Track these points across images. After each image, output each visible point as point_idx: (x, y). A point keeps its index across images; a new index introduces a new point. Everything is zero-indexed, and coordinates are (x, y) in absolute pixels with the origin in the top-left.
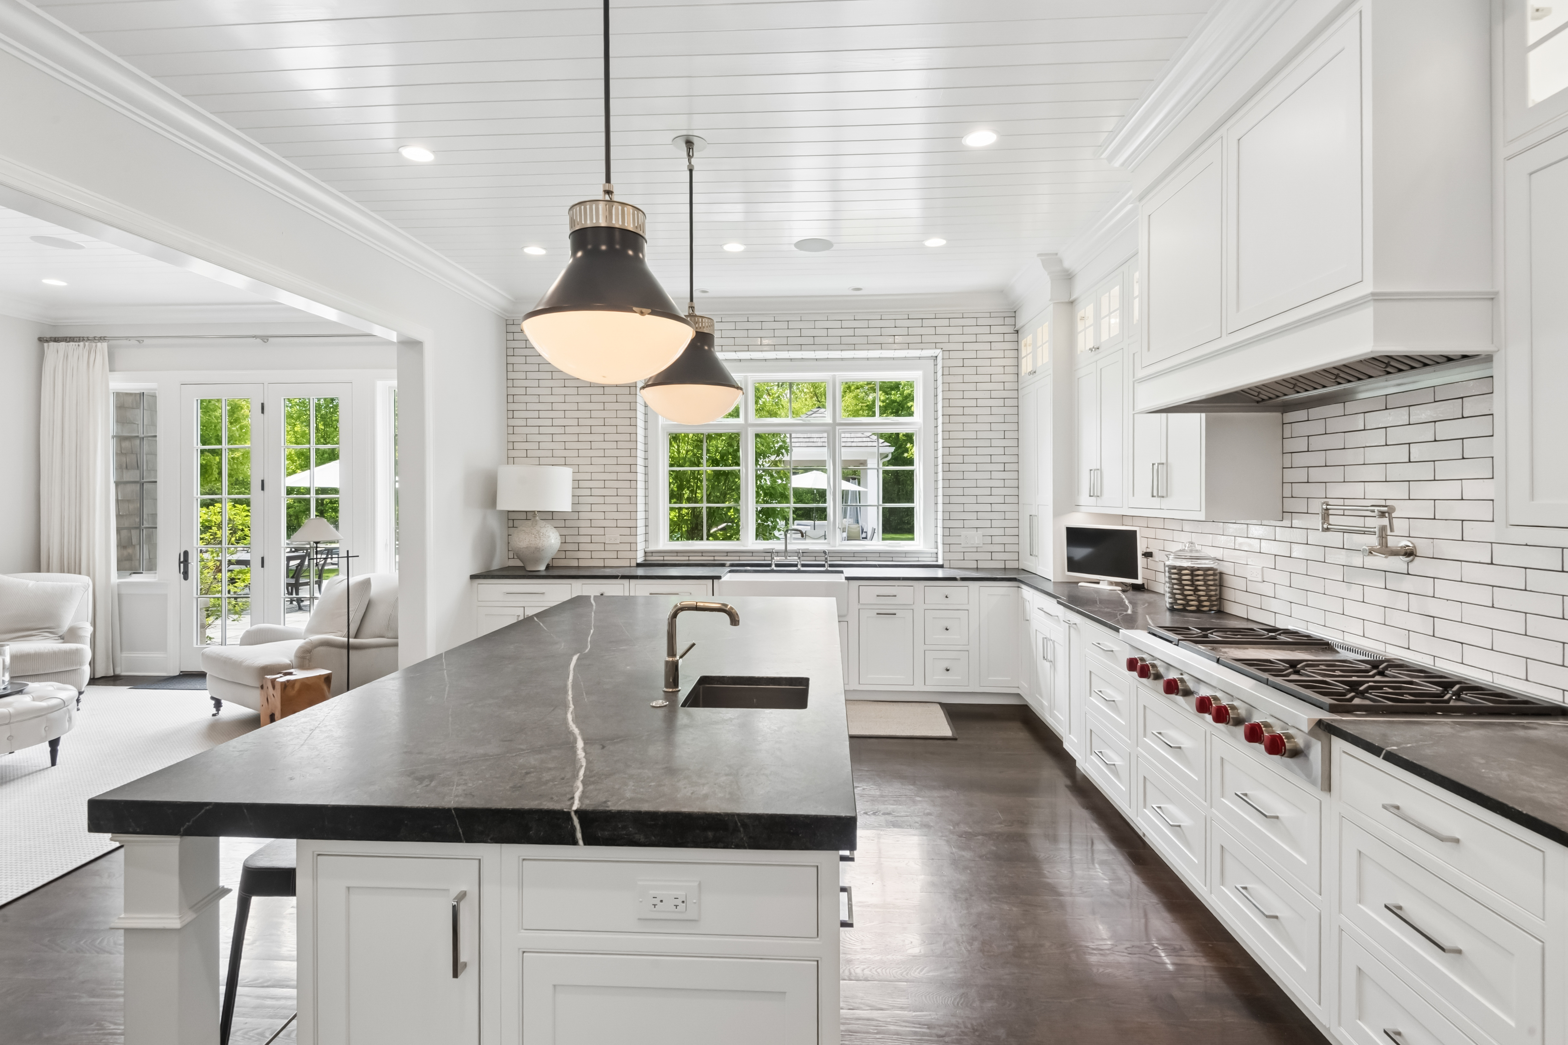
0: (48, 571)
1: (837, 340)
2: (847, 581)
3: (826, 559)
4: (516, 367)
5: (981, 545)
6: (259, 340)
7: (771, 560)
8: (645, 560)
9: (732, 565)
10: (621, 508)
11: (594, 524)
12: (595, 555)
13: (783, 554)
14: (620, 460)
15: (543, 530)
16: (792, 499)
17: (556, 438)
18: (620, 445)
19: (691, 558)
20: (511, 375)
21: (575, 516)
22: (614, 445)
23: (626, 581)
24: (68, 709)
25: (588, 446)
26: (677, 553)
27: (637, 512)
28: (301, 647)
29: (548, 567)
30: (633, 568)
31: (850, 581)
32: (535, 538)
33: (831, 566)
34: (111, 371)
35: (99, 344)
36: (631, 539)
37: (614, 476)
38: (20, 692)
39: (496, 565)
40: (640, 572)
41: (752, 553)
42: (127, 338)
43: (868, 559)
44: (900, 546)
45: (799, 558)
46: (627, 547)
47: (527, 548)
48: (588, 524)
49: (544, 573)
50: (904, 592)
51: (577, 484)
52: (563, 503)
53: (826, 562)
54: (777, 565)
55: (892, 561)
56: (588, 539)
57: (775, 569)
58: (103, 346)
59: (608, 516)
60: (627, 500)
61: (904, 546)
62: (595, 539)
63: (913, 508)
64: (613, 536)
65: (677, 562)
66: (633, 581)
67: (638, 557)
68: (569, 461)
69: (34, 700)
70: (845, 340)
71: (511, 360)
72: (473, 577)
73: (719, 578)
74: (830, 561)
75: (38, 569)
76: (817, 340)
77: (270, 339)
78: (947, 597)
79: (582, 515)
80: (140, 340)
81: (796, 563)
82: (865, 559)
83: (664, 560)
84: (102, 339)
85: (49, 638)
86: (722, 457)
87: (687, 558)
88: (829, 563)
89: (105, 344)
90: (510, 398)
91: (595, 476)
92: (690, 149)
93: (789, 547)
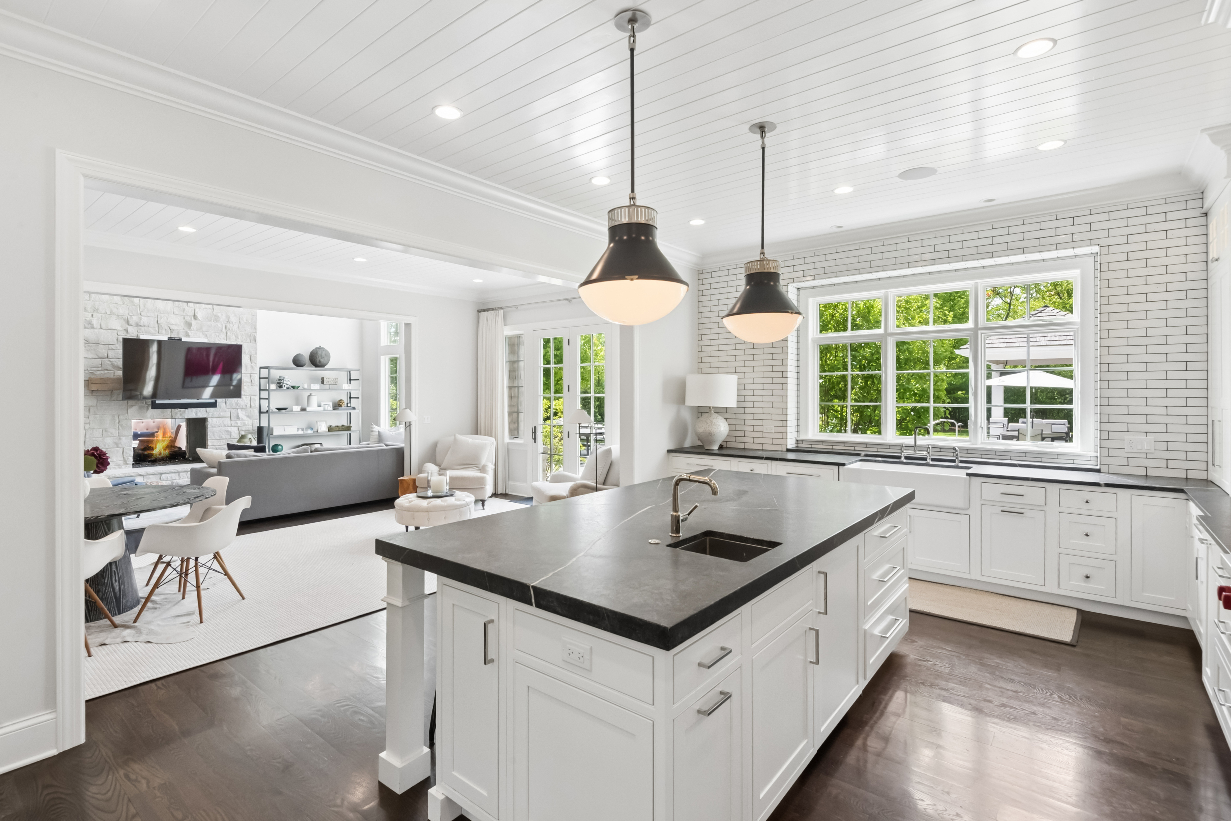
0: (480, 435)
2: (968, 477)
3: (957, 455)
4: (704, 304)
5: (1153, 451)
6: (566, 302)
7: (901, 453)
8: (797, 447)
9: (866, 455)
10: (775, 405)
11: (756, 417)
12: (756, 440)
13: (913, 448)
14: (775, 369)
15: (715, 421)
17: (729, 353)
18: (775, 356)
19: (834, 447)
20: (701, 310)
21: (742, 410)
22: (770, 357)
23: (769, 462)
24: (469, 508)
25: (751, 358)
26: (823, 442)
27: (787, 408)
28: (571, 487)
29: (721, 447)
30: (783, 452)
31: (972, 478)
32: (709, 426)
33: (962, 462)
34: (505, 325)
35: (500, 311)
36: (782, 430)
37: (770, 381)
38: (452, 495)
39: (687, 444)
40: (791, 456)
41: (890, 446)
42: (511, 307)
43: (1012, 458)
44: (1053, 448)
45: (929, 453)
46: (779, 436)
47: (703, 433)
48: (751, 417)
49: (717, 452)
50: (1033, 493)
51: (741, 388)
52: (729, 400)
53: (957, 458)
54: (906, 458)
55: (1041, 462)
56: (751, 428)
57: (905, 461)
58: (501, 312)
59: (766, 411)
60: (780, 399)
61: (1057, 447)
62: (756, 428)
63: (1071, 410)
64: (769, 427)
65: (819, 450)
66: (775, 462)
67: (788, 444)
68: (738, 370)
69: (456, 500)
71: (701, 299)
72: (669, 451)
73: (844, 465)
74: (960, 457)
75: (477, 434)
76: (952, 253)
77: (573, 300)
78: (1087, 502)
79: (747, 410)
80: (516, 307)
81: (926, 457)
82: (1009, 458)
83: (812, 448)
84: (501, 308)
85: (476, 470)
86: (869, 363)
87: (831, 447)
88: (960, 459)
89: (502, 311)
90: (700, 326)
91: (756, 381)
92: (763, 132)
93: (918, 443)
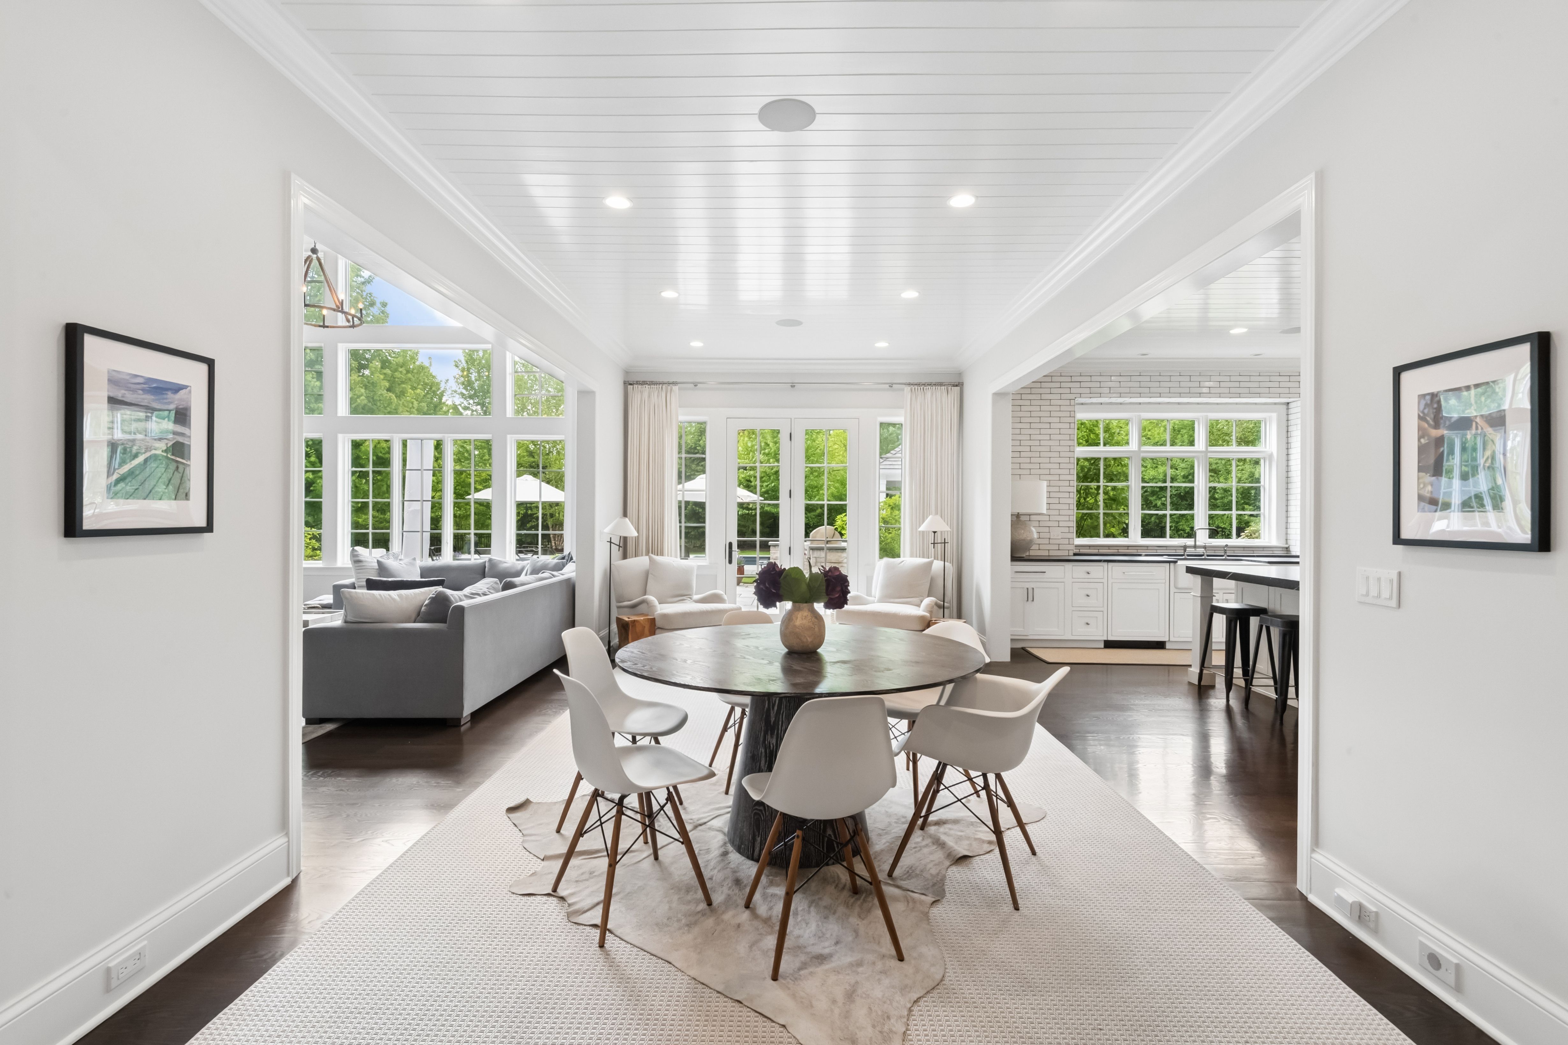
1: (1227, 391)
6: (788, 386)
10: (1062, 512)
11: (1041, 524)
12: (1042, 547)
14: (1062, 477)
16: (1169, 507)
18: (1062, 466)
22: (1057, 466)
27: (1073, 515)
35: (674, 387)
36: (1069, 535)
37: (1057, 489)
42: (690, 383)
46: (1066, 541)
52: (1042, 508)
58: (677, 389)
59: (1052, 518)
60: (1067, 507)
62: (1042, 535)
64: (1056, 534)
67: (1073, 549)
68: (1045, 477)
70: (1232, 390)
77: (798, 385)
80: (696, 384)
84: (676, 383)
